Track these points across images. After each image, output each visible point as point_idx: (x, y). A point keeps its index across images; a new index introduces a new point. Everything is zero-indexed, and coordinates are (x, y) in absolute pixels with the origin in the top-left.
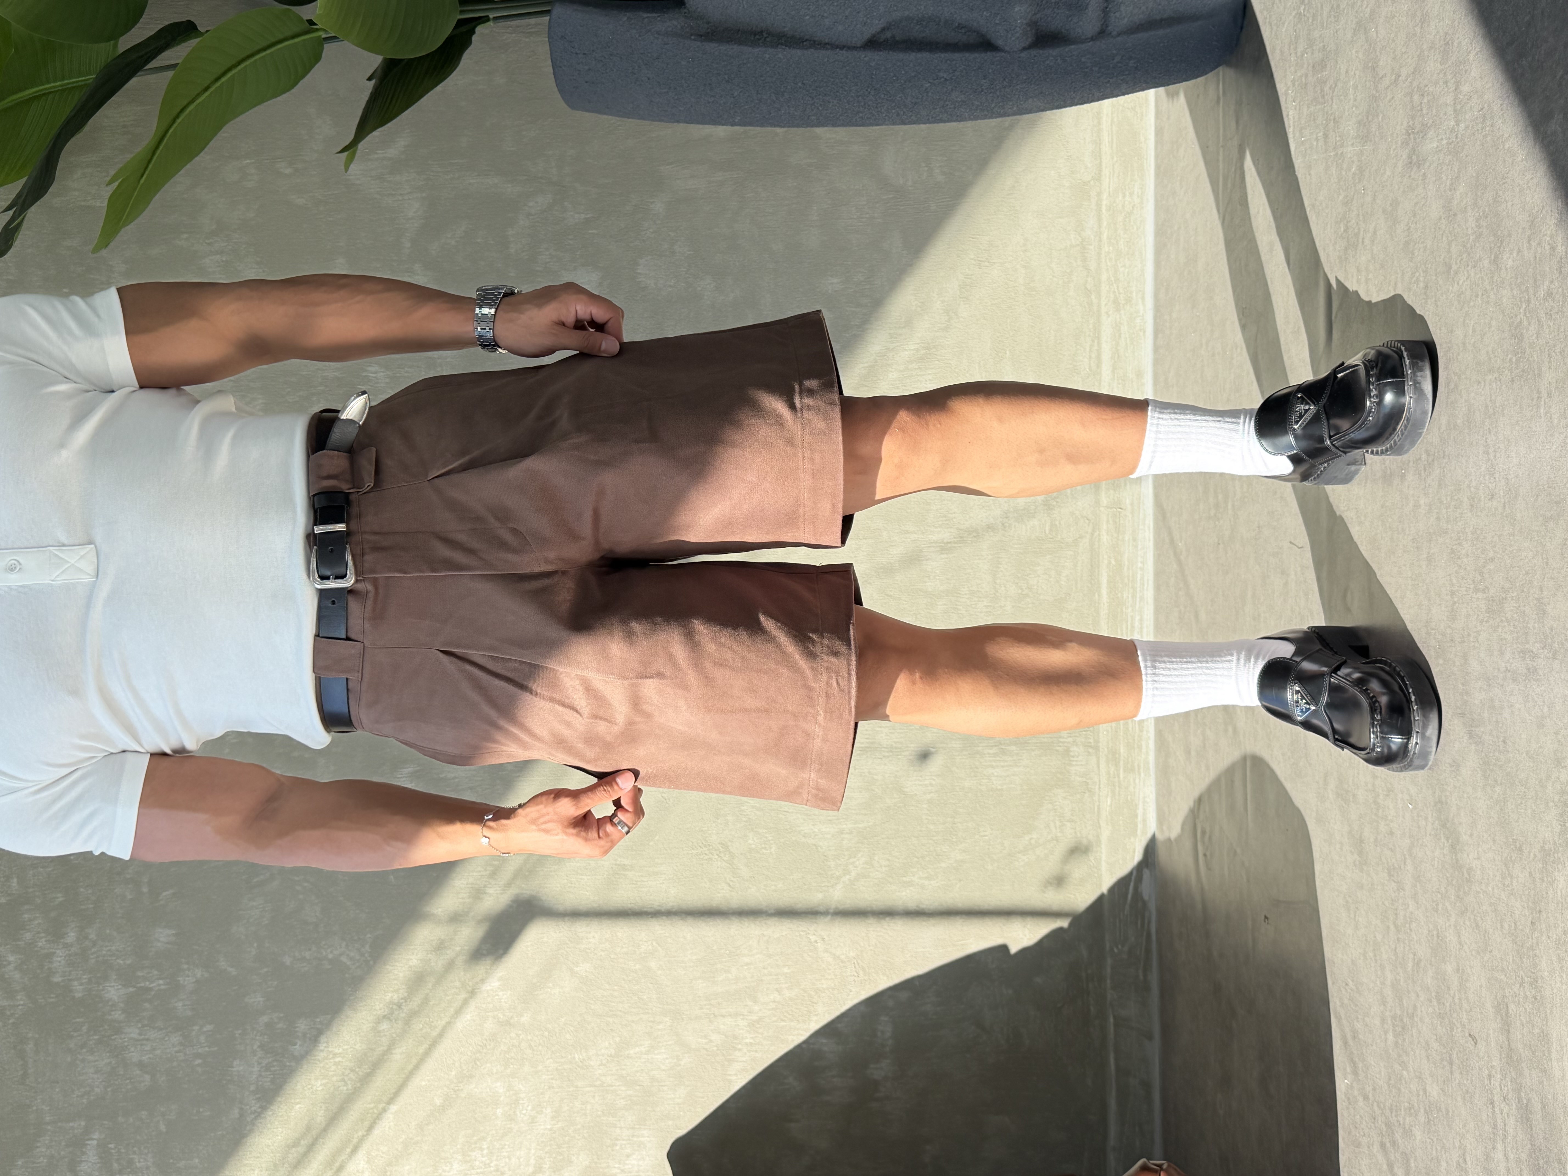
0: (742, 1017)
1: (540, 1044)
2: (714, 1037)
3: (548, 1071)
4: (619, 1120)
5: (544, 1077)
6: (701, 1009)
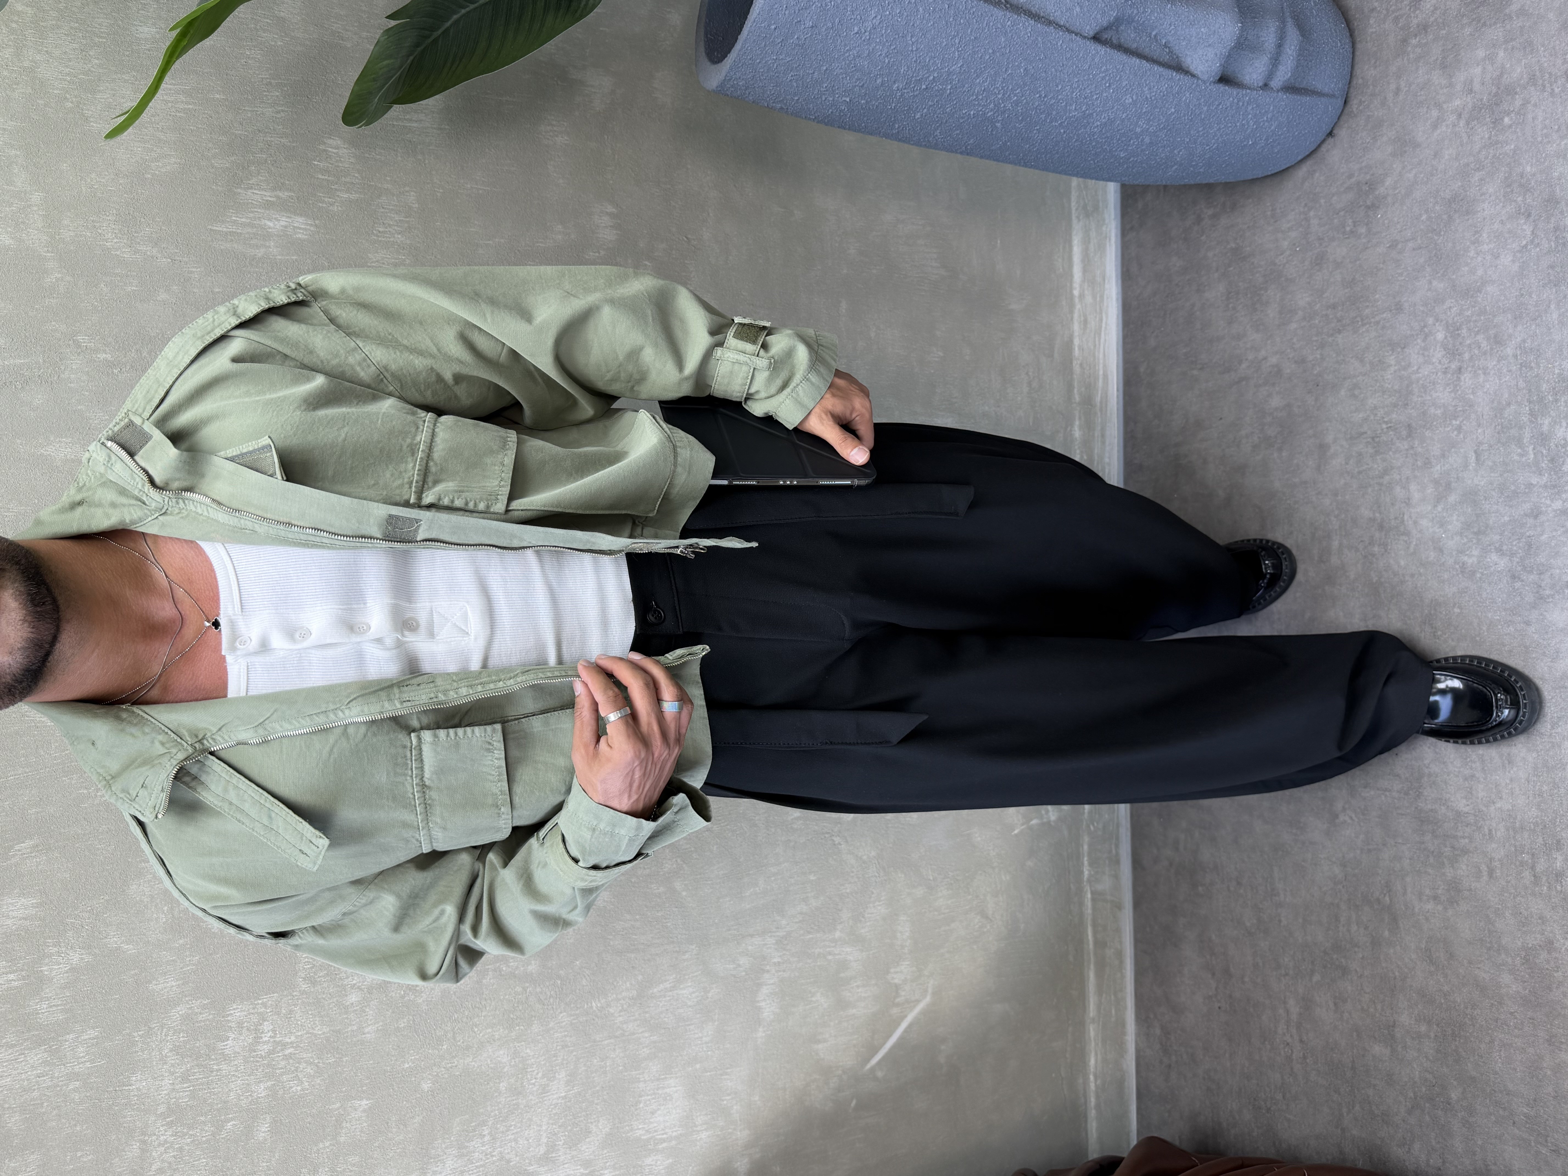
0: (769, 935)
1: (551, 996)
2: (743, 961)
3: (561, 1027)
4: (643, 1073)
5: (556, 1035)
6: (729, 930)
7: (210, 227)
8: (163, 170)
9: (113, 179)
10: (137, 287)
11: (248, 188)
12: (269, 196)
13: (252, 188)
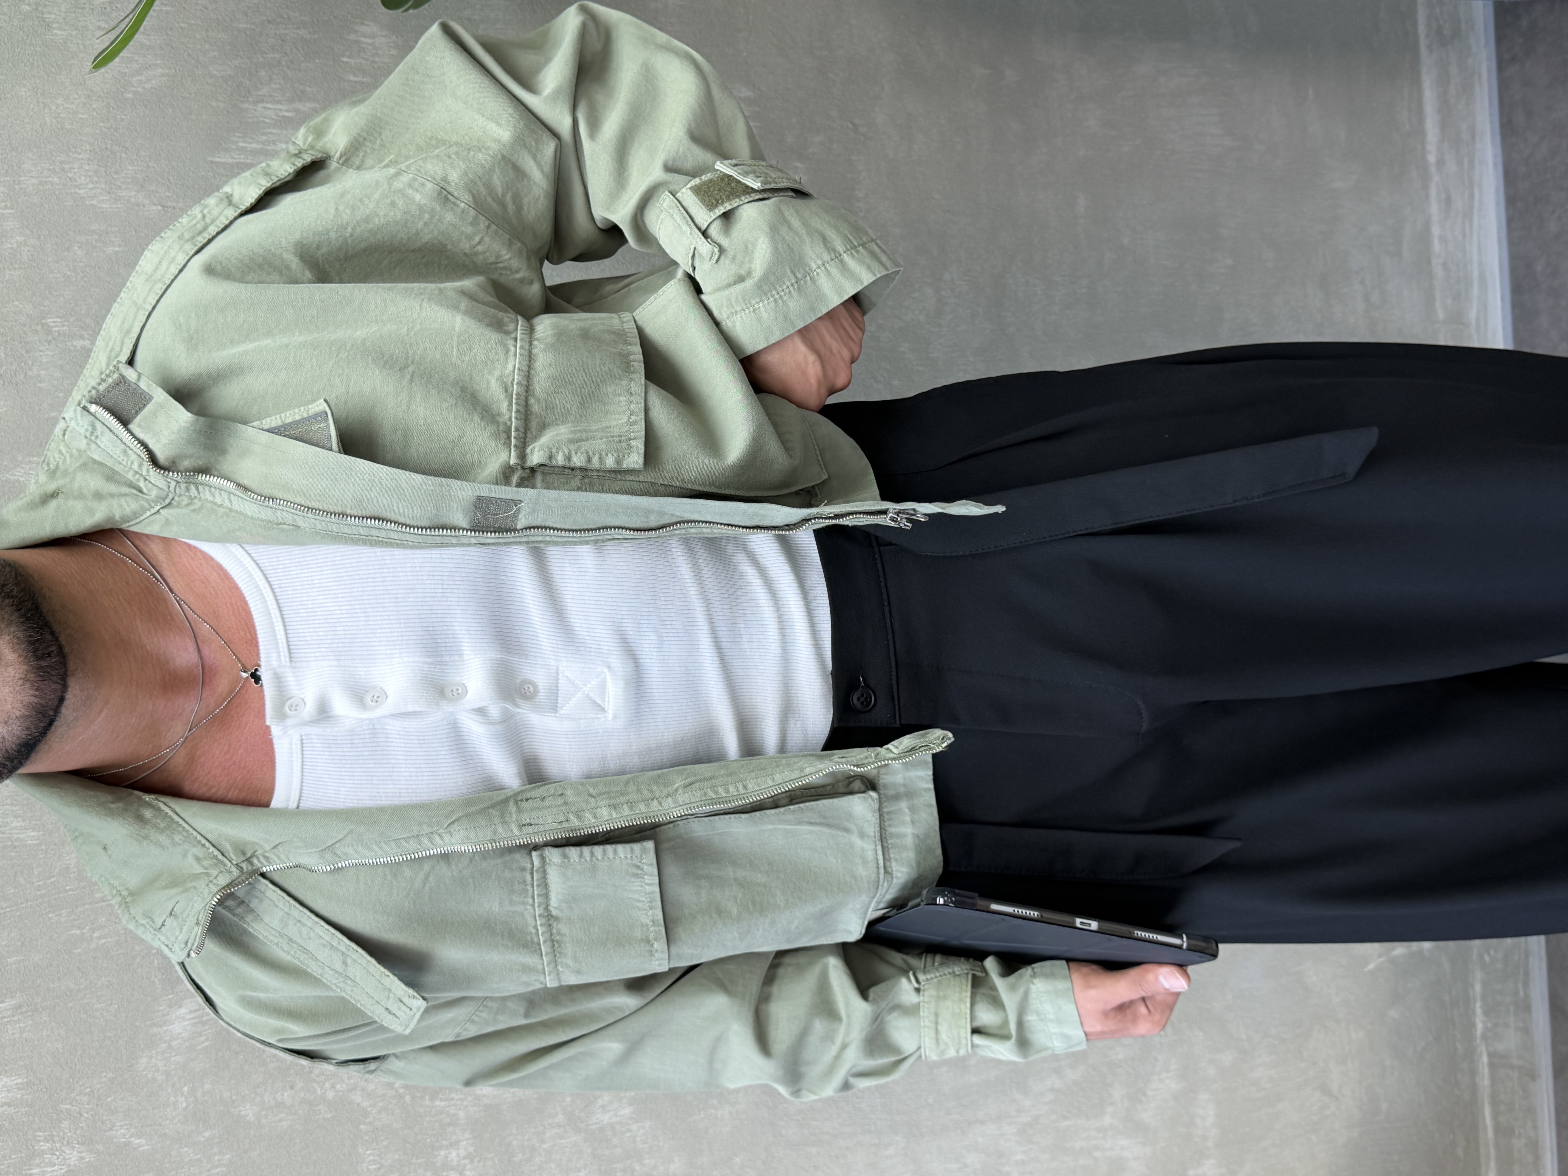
7: (210, 159)
8: (148, 86)
9: (85, 104)
10: (119, 246)
11: (258, 102)
12: (285, 110)
13: (262, 101)
